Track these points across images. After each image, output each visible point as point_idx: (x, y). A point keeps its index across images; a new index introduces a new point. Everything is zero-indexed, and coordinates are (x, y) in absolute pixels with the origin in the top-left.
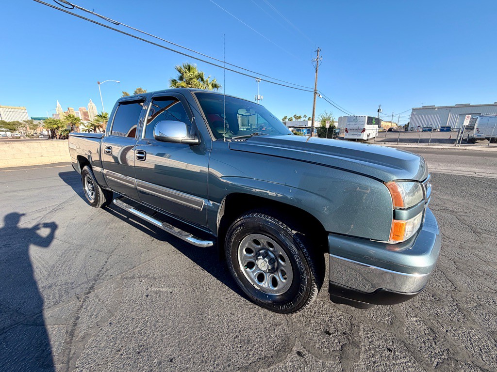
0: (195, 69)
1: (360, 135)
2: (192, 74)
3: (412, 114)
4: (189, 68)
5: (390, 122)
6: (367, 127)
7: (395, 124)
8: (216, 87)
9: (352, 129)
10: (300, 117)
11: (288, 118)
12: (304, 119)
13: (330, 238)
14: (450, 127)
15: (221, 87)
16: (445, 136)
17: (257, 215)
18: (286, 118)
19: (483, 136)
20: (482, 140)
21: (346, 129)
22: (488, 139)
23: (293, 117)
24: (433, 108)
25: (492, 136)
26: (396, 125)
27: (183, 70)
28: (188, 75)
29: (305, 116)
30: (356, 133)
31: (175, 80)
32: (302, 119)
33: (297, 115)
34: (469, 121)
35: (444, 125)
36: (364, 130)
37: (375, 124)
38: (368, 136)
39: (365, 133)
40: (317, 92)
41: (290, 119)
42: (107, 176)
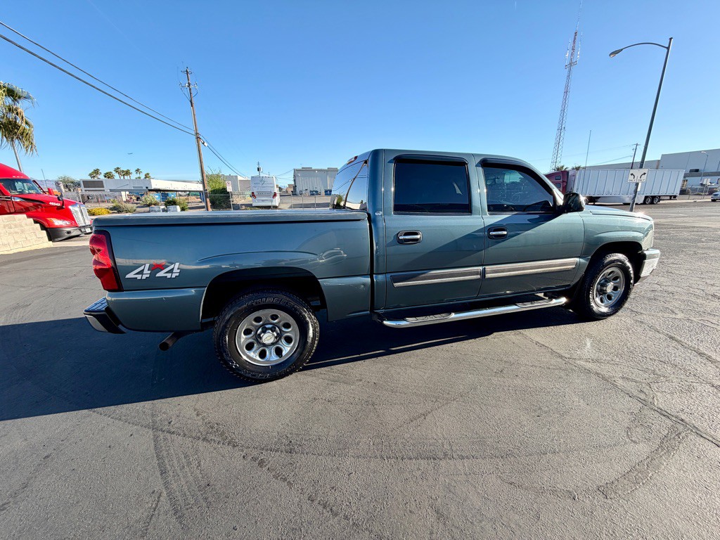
6: (277, 190)
9: (261, 194)
10: (127, 173)
11: (103, 171)
12: (138, 175)
18: (96, 172)
21: (253, 193)
23: (114, 173)
29: (138, 170)
30: (266, 199)
32: (134, 176)
33: (122, 169)
36: (275, 195)
39: (276, 198)
41: (108, 175)
42: (396, 285)
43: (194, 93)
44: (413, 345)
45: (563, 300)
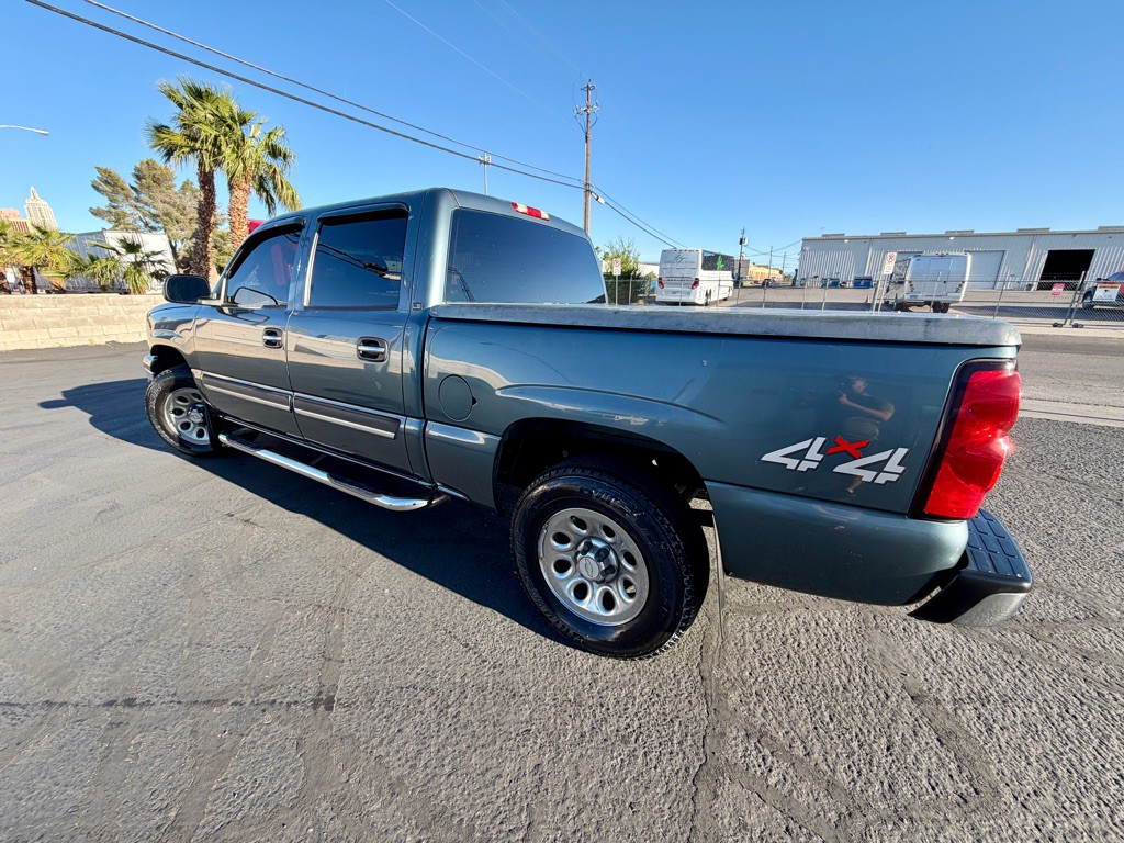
1: (689, 293)
3: (803, 250)
5: (767, 267)
6: (702, 274)
7: (777, 272)
9: (673, 280)
14: (870, 279)
16: (859, 296)
19: (921, 297)
20: (919, 305)
21: (661, 279)
22: (928, 303)
24: (839, 238)
25: (934, 299)
26: (781, 272)
30: (679, 289)
34: (893, 265)
35: (860, 275)
36: (696, 283)
37: (723, 269)
38: (708, 295)
39: (698, 288)
40: (591, 189)
43: (592, 119)
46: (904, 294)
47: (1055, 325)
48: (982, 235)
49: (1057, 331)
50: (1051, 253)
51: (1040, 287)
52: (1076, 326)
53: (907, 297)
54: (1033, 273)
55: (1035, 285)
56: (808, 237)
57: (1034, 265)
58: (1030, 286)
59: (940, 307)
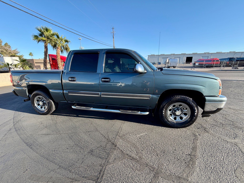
0: (51, 30)
2: (49, 33)
3: (148, 57)
4: (47, 30)
8: (67, 42)
13: (207, 98)
14: (160, 63)
15: (70, 42)
17: (177, 96)
19: (172, 66)
20: (171, 67)
24: (154, 55)
27: (43, 30)
28: (46, 34)
31: (37, 36)
35: (158, 62)
42: (69, 94)
44: (86, 116)
45: (147, 113)
46: (169, 65)
47: (191, 69)
48: (177, 55)
49: (191, 70)
50: (187, 57)
51: (186, 63)
52: (194, 69)
53: (170, 66)
54: (185, 61)
55: (185, 63)
56: (149, 55)
57: (185, 59)
58: (184, 63)
59: (174, 67)
